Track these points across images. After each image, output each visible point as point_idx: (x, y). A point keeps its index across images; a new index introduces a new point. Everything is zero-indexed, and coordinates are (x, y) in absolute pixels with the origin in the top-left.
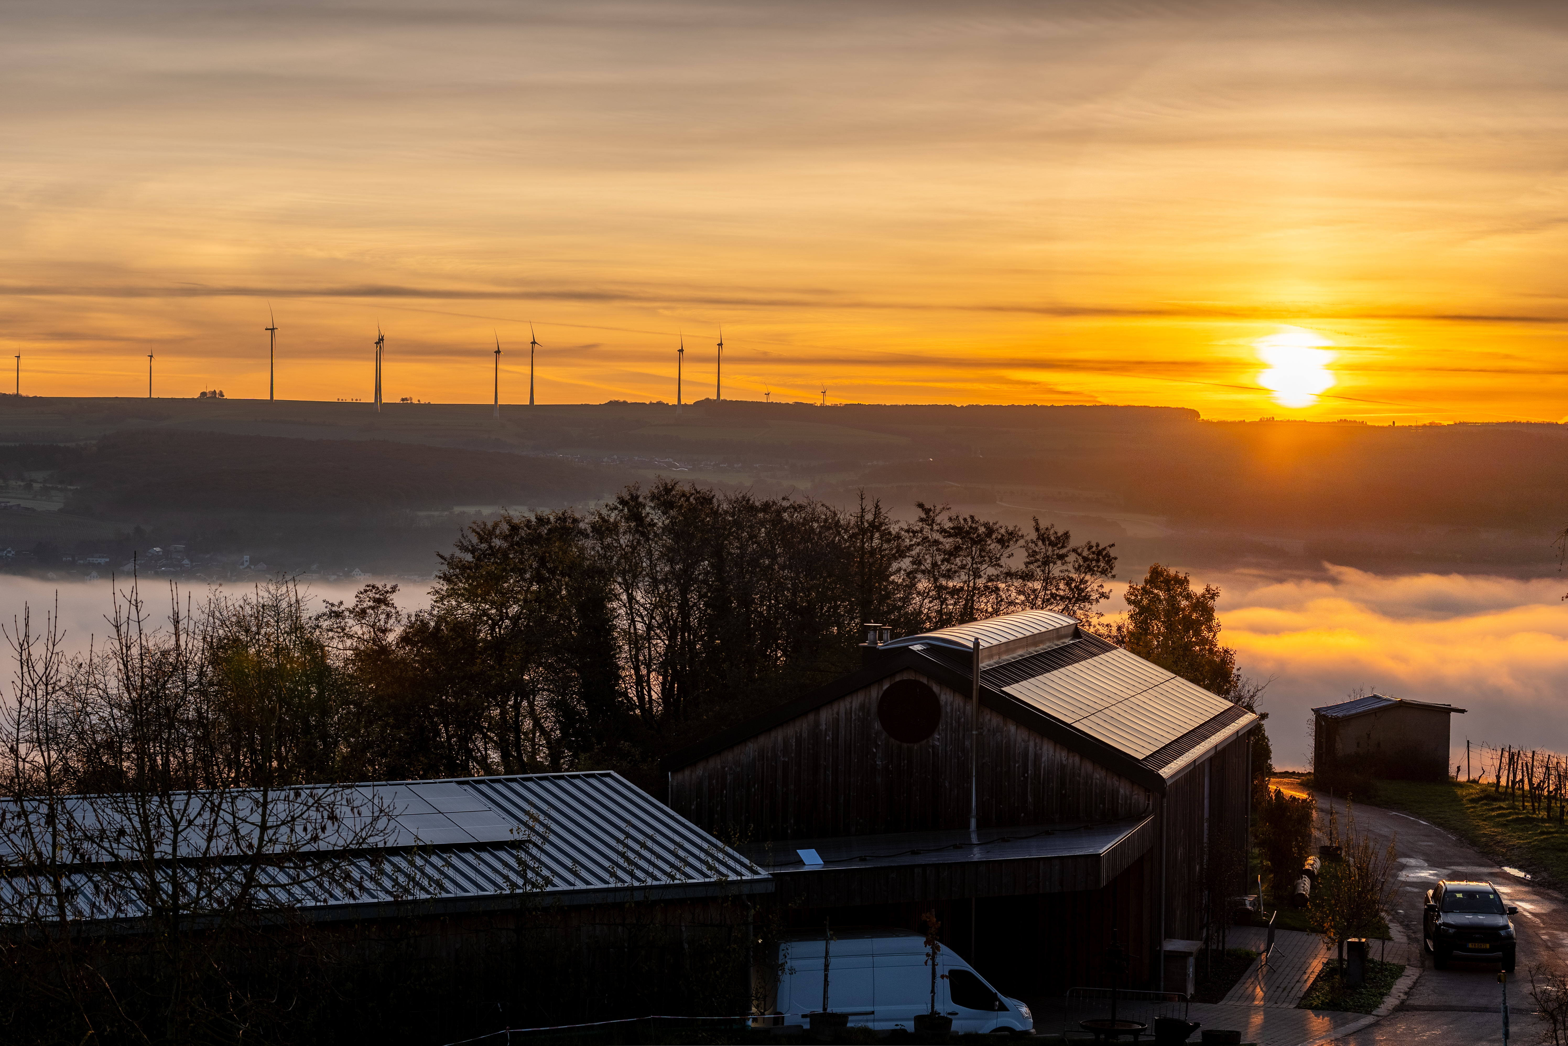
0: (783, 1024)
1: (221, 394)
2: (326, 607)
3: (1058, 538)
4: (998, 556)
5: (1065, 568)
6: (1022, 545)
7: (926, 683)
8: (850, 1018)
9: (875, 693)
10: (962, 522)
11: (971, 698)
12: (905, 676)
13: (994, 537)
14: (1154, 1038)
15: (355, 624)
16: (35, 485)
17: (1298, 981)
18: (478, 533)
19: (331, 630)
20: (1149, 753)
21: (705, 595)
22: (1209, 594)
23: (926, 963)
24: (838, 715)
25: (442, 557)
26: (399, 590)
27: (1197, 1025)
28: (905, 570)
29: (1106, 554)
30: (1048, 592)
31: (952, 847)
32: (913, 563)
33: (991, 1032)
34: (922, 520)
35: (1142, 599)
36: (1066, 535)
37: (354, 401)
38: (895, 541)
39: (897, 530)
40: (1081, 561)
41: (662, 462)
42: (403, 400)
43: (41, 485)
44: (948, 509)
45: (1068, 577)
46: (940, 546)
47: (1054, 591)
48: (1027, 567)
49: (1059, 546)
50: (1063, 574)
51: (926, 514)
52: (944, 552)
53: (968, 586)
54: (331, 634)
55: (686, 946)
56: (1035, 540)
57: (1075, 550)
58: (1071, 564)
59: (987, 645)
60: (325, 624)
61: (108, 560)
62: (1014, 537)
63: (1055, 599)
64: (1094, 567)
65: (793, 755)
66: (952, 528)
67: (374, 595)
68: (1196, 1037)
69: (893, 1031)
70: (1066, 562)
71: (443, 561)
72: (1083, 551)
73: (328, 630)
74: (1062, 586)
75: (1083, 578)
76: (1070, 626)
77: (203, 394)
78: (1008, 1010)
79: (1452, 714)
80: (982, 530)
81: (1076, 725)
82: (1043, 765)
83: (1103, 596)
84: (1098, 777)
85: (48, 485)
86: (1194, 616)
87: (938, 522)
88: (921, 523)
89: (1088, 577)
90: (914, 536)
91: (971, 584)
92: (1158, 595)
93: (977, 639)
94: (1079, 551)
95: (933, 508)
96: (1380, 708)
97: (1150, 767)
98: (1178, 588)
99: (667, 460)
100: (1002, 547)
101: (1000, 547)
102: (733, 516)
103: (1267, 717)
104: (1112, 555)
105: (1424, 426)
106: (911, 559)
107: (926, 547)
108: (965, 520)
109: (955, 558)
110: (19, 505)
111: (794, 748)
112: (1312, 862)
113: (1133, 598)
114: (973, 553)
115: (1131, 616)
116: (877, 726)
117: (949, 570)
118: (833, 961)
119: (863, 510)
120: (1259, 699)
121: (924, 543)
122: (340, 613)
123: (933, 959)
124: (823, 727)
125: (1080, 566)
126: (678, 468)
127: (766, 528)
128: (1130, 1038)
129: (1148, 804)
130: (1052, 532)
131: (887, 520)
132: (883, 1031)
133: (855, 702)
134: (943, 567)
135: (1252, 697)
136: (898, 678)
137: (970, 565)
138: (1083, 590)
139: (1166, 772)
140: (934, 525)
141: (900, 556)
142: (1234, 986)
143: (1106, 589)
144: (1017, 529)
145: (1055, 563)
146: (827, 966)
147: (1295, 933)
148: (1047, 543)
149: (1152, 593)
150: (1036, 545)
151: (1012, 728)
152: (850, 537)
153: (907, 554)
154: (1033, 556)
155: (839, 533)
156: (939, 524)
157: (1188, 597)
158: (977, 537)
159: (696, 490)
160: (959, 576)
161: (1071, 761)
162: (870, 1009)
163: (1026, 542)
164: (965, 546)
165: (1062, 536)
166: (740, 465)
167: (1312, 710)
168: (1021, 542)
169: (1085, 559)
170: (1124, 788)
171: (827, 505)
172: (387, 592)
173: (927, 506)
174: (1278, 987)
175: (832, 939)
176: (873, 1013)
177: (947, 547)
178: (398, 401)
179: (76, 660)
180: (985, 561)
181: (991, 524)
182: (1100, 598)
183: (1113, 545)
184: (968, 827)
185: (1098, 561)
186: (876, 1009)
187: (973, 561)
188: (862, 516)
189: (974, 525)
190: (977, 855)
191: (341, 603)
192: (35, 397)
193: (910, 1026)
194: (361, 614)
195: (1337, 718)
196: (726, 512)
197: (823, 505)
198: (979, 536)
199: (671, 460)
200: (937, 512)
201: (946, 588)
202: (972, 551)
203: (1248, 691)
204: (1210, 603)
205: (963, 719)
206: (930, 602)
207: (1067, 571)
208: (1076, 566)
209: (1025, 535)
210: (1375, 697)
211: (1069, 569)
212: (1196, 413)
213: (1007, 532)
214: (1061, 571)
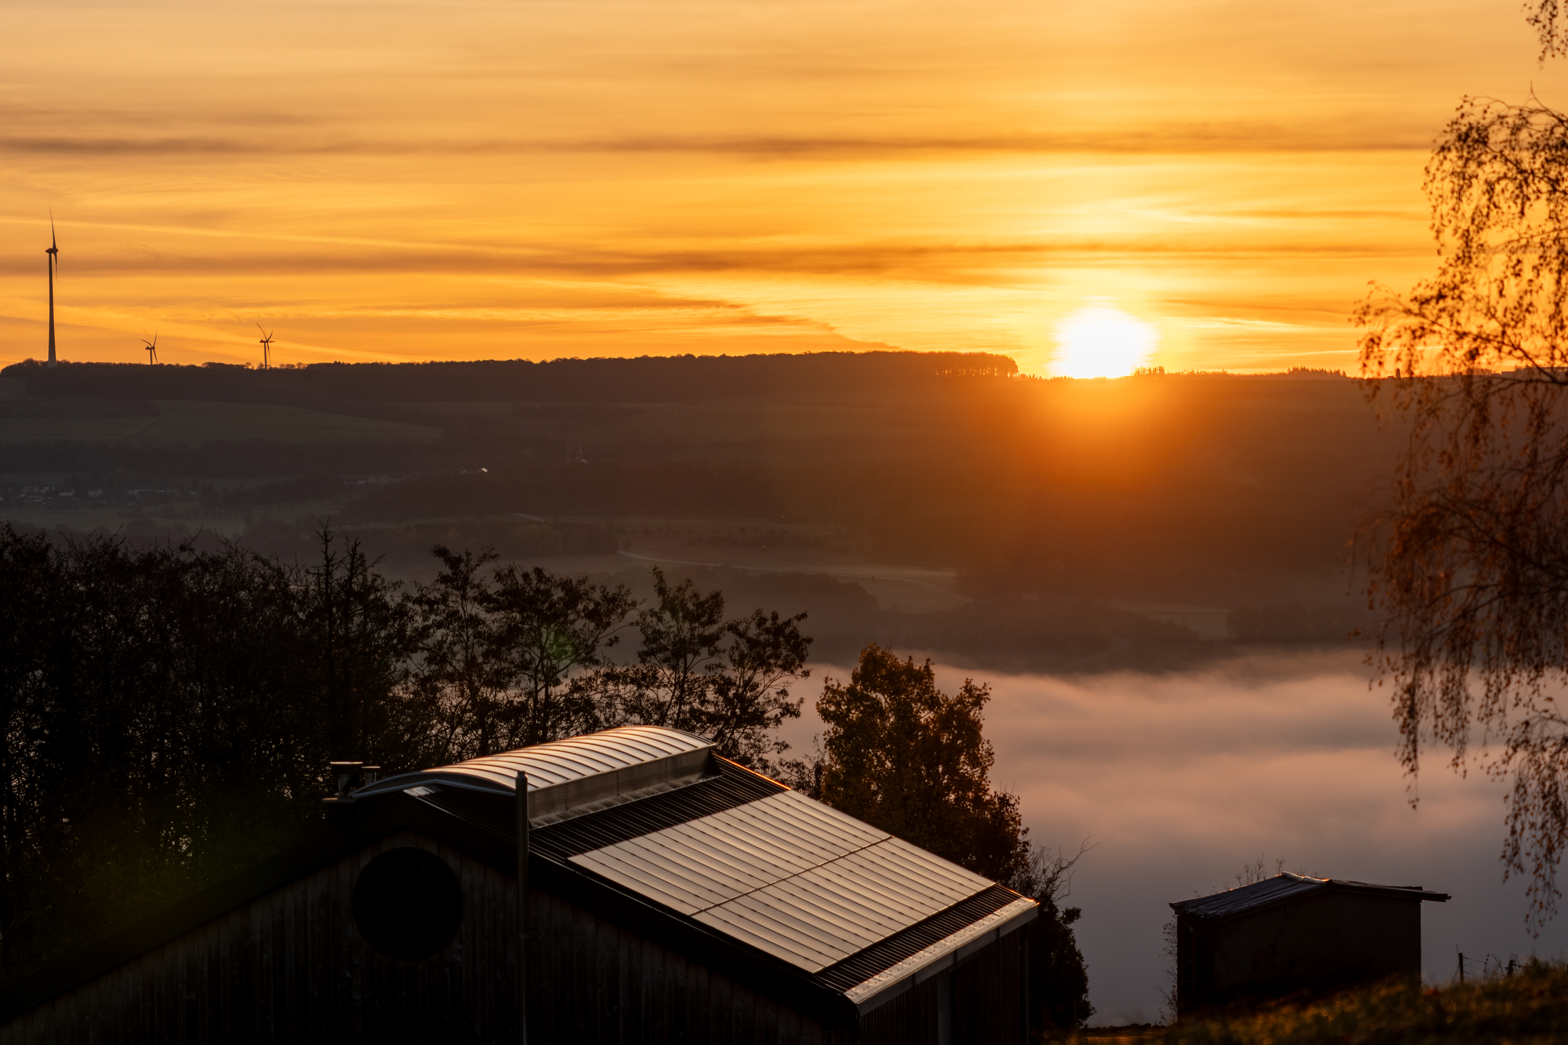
3: (699, 605)
4: (590, 643)
5: (715, 660)
6: (634, 620)
7: (436, 853)
9: (347, 875)
10: (521, 581)
12: (398, 842)
13: (580, 607)
20: (829, 963)
21: (39, 734)
22: (970, 696)
24: (283, 914)
28: (416, 676)
29: (792, 632)
30: (686, 708)
32: (430, 661)
34: (444, 579)
35: (849, 709)
36: (716, 601)
38: (395, 620)
39: (398, 600)
40: (744, 647)
44: (493, 557)
45: (722, 678)
46: (481, 628)
47: (696, 705)
48: (645, 661)
49: (704, 619)
50: (712, 673)
51: (452, 568)
52: (488, 639)
53: (536, 701)
56: (657, 609)
57: (733, 628)
58: (727, 653)
59: (542, 785)
62: (618, 606)
63: (699, 720)
64: (769, 657)
65: (205, 989)
66: (502, 595)
70: (717, 651)
72: (747, 628)
74: (710, 695)
75: (751, 679)
76: (697, 752)
79: (1424, 904)
80: (558, 594)
81: (702, 918)
82: (644, 989)
83: (788, 711)
86: (945, 739)
87: (476, 582)
88: (443, 586)
89: (759, 677)
90: (431, 611)
91: (542, 695)
92: (879, 703)
93: (521, 774)
94: (741, 628)
95: (464, 557)
96: (1292, 896)
97: (830, 985)
98: (914, 687)
100: (597, 625)
101: (592, 625)
102: (86, 584)
103: (1078, 917)
104: (803, 633)
106: (426, 654)
107: (454, 630)
108: (526, 576)
109: (509, 649)
111: (206, 975)
113: (833, 708)
114: (544, 640)
115: (831, 742)
116: (352, 931)
117: (498, 673)
119: (328, 560)
120: (1064, 884)
121: (451, 623)
124: (257, 935)
125: (742, 656)
127: (150, 605)
130: (688, 593)
131: (379, 581)
133: (311, 890)
134: (487, 668)
135: (1051, 881)
136: (385, 847)
137: (537, 662)
138: (751, 701)
139: (858, 993)
140: (468, 589)
141: (406, 648)
143: (792, 699)
144: (623, 591)
145: (696, 653)
148: (681, 615)
149: (868, 698)
150: (660, 619)
151: (590, 928)
152: (310, 616)
153: (420, 645)
154: (655, 640)
155: (289, 610)
156: (478, 586)
157: (933, 703)
158: (549, 609)
159: (13, 536)
160: (518, 683)
163: (642, 614)
164: (526, 627)
165: (707, 601)
166: (100, 492)
167: (1172, 905)
168: (632, 615)
169: (753, 643)
171: (265, 556)
173: (454, 553)
180: (566, 652)
181: (574, 583)
182: (783, 715)
183: (804, 616)
185: (776, 646)
187: (542, 653)
189: (542, 587)
195: (1215, 918)
196: (74, 577)
197: (256, 558)
198: (552, 605)
200: (473, 563)
201: (496, 705)
202: (541, 635)
203: (1044, 871)
204: (976, 713)
205: (502, 914)
206: (465, 734)
207: (719, 666)
208: (736, 656)
209: (638, 601)
210: (1285, 878)
211: (723, 663)
212: (1007, 364)
213: (604, 596)
214: (709, 668)
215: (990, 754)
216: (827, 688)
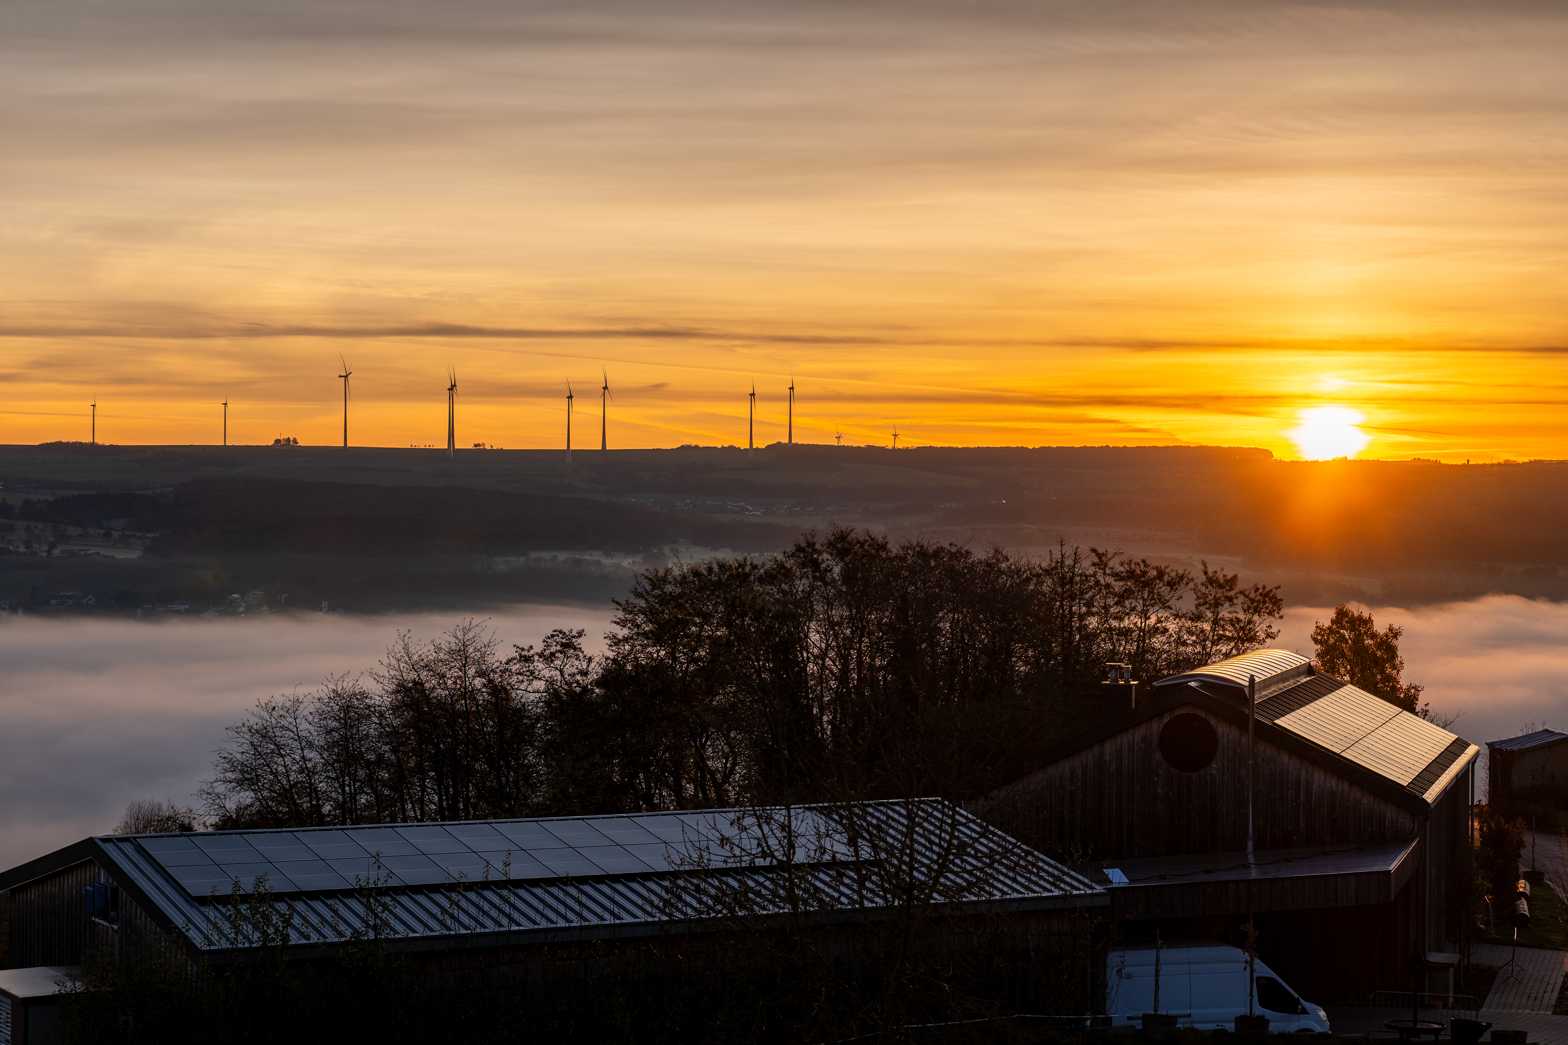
0: (1111, 1025)
1: (295, 441)
2: (516, 652)
3: (1226, 581)
4: (1167, 598)
5: (1232, 609)
6: (1191, 588)
7: (1204, 716)
8: (1179, 1020)
9: (1156, 726)
10: (1134, 566)
11: (1248, 731)
12: (1184, 711)
13: (1164, 580)
14: (1449, 1038)
15: (544, 668)
16: (113, 533)
17: (1545, 992)
18: (650, 579)
19: (521, 674)
20: (1408, 781)
22: (1392, 632)
23: (1245, 969)
24: (1121, 747)
25: (618, 603)
26: (585, 635)
27: (1489, 1025)
29: (1273, 595)
30: (1216, 633)
31: (1240, 867)
33: (1296, 1032)
34: (1095, 564)
35: (1328, 639)
36: (1234, 579)
37: (427, 447)
40: (1248, 603)
41: (735, 506)
42: (476, 445)
43: (120, 533)
44: (1120, 554)
45: (1236, 618)
46: (1112, 590)
47: (1221, 632)
48: (1197, 608)
49: (1228, 588)
50: (1231, 616)
51: (1099, 558)
52: (1115, 595)
54: (521, 678)
55: (1032, 954)
56: (1204, 583)
57: (1243, 593)
58: (1239, 606)
60: (514, 668)
61: (187, 607)
62: (1184, 580)
63: (1222, 640)
64: (1261, 609)
65: (1079, 784)
66: (1124, 572)
67: (561, 640)
68: (1487, 1037)
69: (1215, 1030)
70: (1234, 604)
71: (618, 607)
72: (1250, 593)
73: (517, 674)
74: (1229, 627)
75: (1251, 619)
76: (1305, 664)
77: (278, 441)
78: (1309, 1014)
80: (1153, 573)
81: (1344, 755)
82: (1314, 791)
83: (1269, 636)
84: (1366, 802)
85: (127, 533)
86: (1379, 655)
87: (1111, 566)
88: (1094, 568)
89: (1256, 618)
92: (1344, 635)
93: (1252, 676)
94: (1247, 593)
95: (1106, 553)
96: (1554, 741)
97: (1415, 792)
98: (1363, 627)
99: (740, 504)
100: (1171, 590)
101: (1169, 589)
104: (1279, 597)
105: (1499, 464)
108: (1137, 564)
109: (1126, 601)
110: (98, 553)
111: (1080, 777)
112: (1523, 886)
113: (1319, 638)
114: (1144, 596)
115: (1318, 655)
116: (1158, 756)
117: (1119, 613)
118: (1163, 969)
119: (1063, 556)
121: (1097, 586)
122: (529, 657)
123: (1251, 966)
124: (1108, 758)
125: (1247, 608)
126: (752, 511)
128: (1432, 1037)
129: (1414, 827)
130: (1220, 575)
132: (1205, 1031)
133: (1137, 735)
134: (1113, 610)
136: (1177, 713)
137: (1140, 607)
138: (1250, 631)
139: (1429, 796)
140: (1107, 570)
142: (1487, 996)
143: (1274, 630)
144: (1186, 573)
145: (1223, 605)
146: (1157, 972)
147: (1525, 950)
148: (1216, 586)
149: (1339, 633)
150: (1205, 588)
151: (1286, 758)
154: (1203, 598)
156: (1112, 568)
157: (1374, 636)
158: (1148, 580)
160: (1128, 619)
161: (1340, 788)
162: (1188, 1012)
163: (1196, 584)
164: (1136, 589)
165: (1230, 579)
166: (813, 508)
167: (1486, 744)
168: (1191, 585)
169: (1252, 601)
170: (1390, 812)
172: (574, 637)
173: (1101, 550)
174: (1529, 997)
175: (1162, 948)
176: (1190, 1015)
177: (1117, 590)
178: (471, 447)
179: (269, 704)
180: (1155, 603)
181: (1163, 568)
182: (1266, 638)
183: (1279, 587)
184: (1246, 849)
185: (1265, 603)
186: (1194, 1012)
187: (1142, 603)
188: (1063, 562)
189: (1145, 569)
190: (1254, 874)
191: (531, 647)
192: (111, 446)
193: (1231, 1027)
194: (549, 659)
195: (1512, 752)
198: (1150, 579)
199: (743, 504)
200: (1111, 556)
202: (1143, 594)
204: (1395, 642)
205: (1238, 750)
207: (1235, 612)
208: (1245, 607)
209: (1195, 578)
210: (1546, 731)
211: (1237, 611)
212: (1269, 453)
213: (1177, 575)
214: (1230, 613)
215: (1402, 664)
216: (1317, 627)
